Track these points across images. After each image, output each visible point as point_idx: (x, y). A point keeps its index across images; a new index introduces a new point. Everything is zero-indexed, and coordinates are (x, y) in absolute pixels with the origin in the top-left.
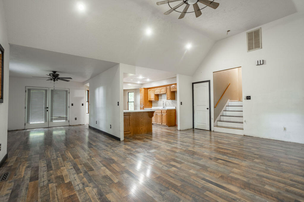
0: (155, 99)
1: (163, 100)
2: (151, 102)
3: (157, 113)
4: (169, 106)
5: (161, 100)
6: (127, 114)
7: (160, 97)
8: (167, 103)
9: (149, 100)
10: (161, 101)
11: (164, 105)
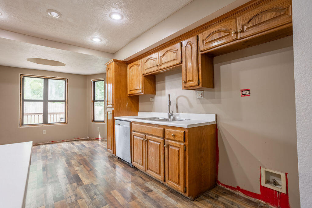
0: (145, 88)
1: (167, 92)
2: (135, 99)
3: (148, 137)
4: (189, 112)
5: (163, 91)
7: (158, 85)
8: (183, 102)
9: (129, 92)
10: (161, 95)
11: (173, 107)
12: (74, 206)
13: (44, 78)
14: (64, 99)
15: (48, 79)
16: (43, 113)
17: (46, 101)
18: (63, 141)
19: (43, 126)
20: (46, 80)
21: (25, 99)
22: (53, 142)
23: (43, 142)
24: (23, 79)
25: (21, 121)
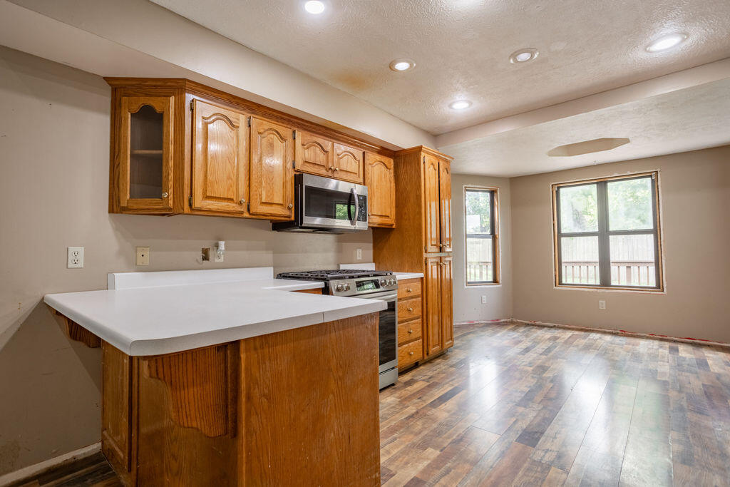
12: (536, 471)
13: (597, 183)
14: (651, 227)
15: (606, 182)
17: (604, 234)
18: (651, 337)
19: (599, 290)
20: (602, 185)
21: (563, 231)
22: (624, 333)
23: (601, 328)
24: (558, 192)
25: (557, 278)
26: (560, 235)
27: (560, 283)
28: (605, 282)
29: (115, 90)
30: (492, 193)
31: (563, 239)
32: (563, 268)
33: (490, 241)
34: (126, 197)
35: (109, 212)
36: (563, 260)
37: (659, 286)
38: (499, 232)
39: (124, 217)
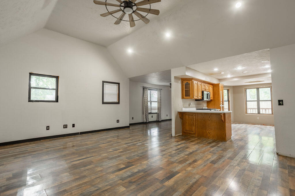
6: (191, 114)
14: (270, 99)
16: (257, 108)
17: (258, 101)
19: (257, 115)
20: (258, 89)
21: (247, 100)
22: (264, 125)
23: (258, 124)
24: (246, 90)
26: (247, 101)
27: (247, 113)
28: (259, 113)
29: (182, 80)
30: (228, 90)
31: (247, 102)
32: (248, 110)
33: (228, 102)
34: (184, 97)
35: (182, 98)
36: (248, 107)
37: (272, 114)
38: (230, 100)
39: (184, 99)
